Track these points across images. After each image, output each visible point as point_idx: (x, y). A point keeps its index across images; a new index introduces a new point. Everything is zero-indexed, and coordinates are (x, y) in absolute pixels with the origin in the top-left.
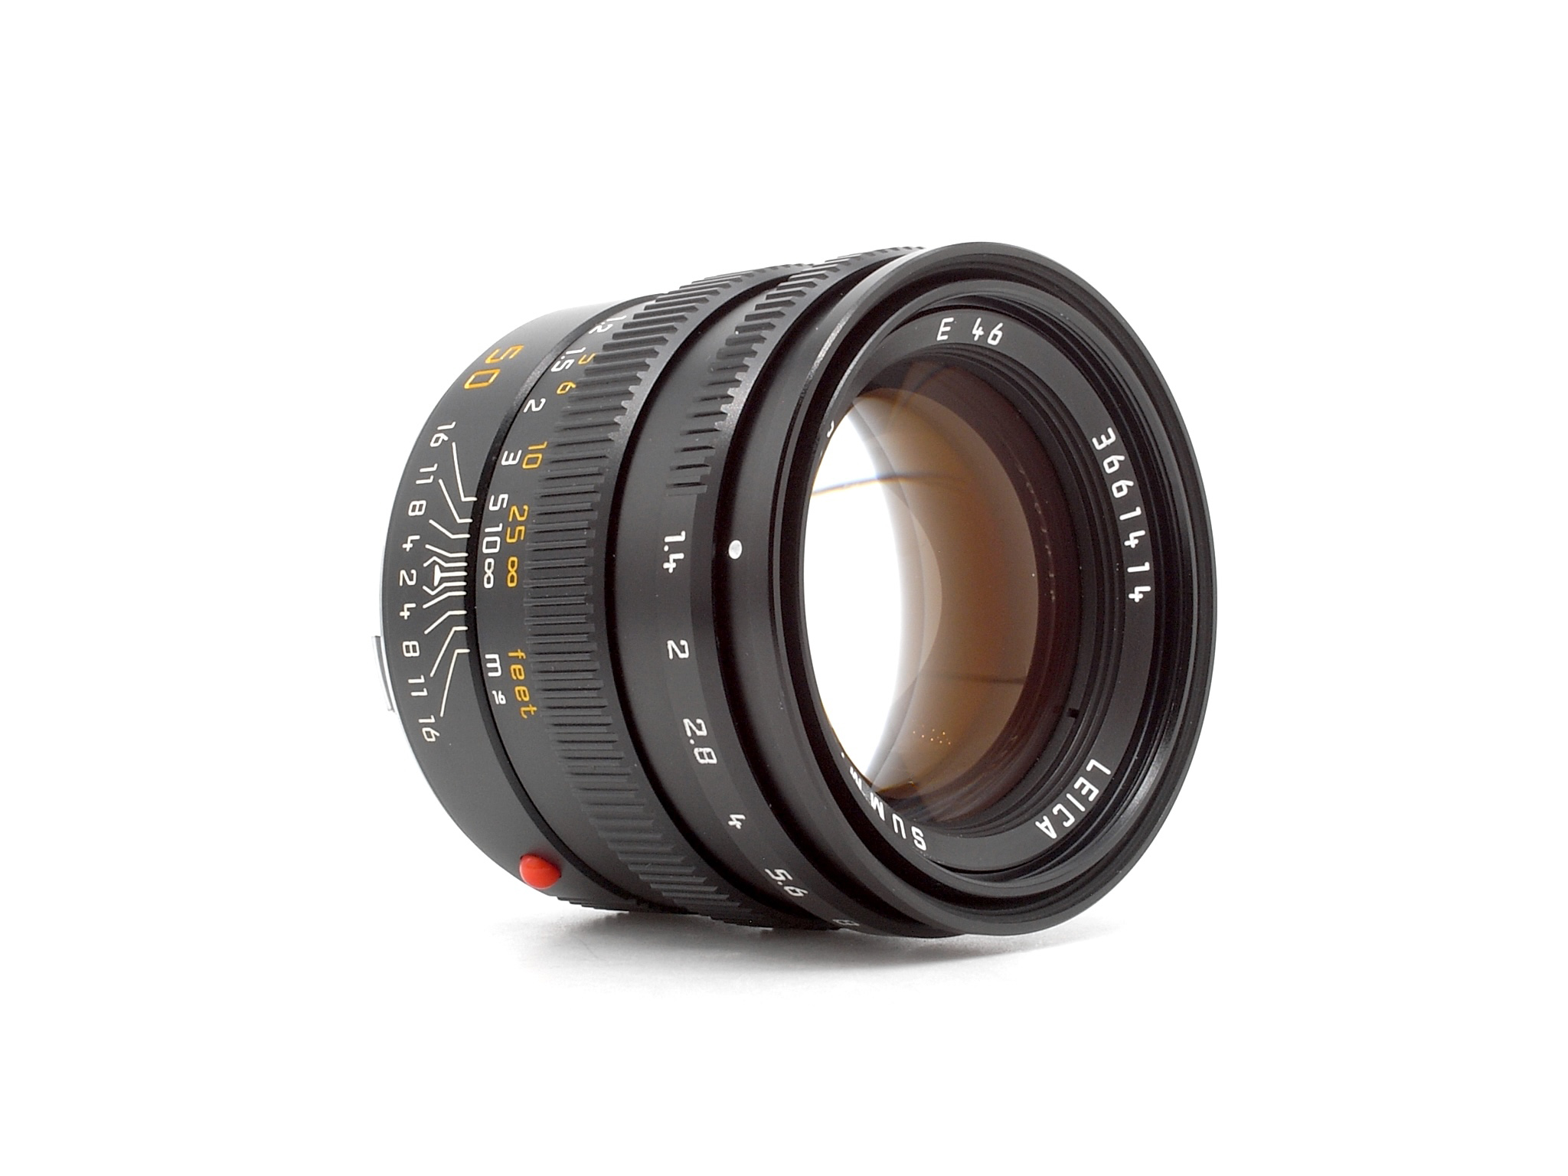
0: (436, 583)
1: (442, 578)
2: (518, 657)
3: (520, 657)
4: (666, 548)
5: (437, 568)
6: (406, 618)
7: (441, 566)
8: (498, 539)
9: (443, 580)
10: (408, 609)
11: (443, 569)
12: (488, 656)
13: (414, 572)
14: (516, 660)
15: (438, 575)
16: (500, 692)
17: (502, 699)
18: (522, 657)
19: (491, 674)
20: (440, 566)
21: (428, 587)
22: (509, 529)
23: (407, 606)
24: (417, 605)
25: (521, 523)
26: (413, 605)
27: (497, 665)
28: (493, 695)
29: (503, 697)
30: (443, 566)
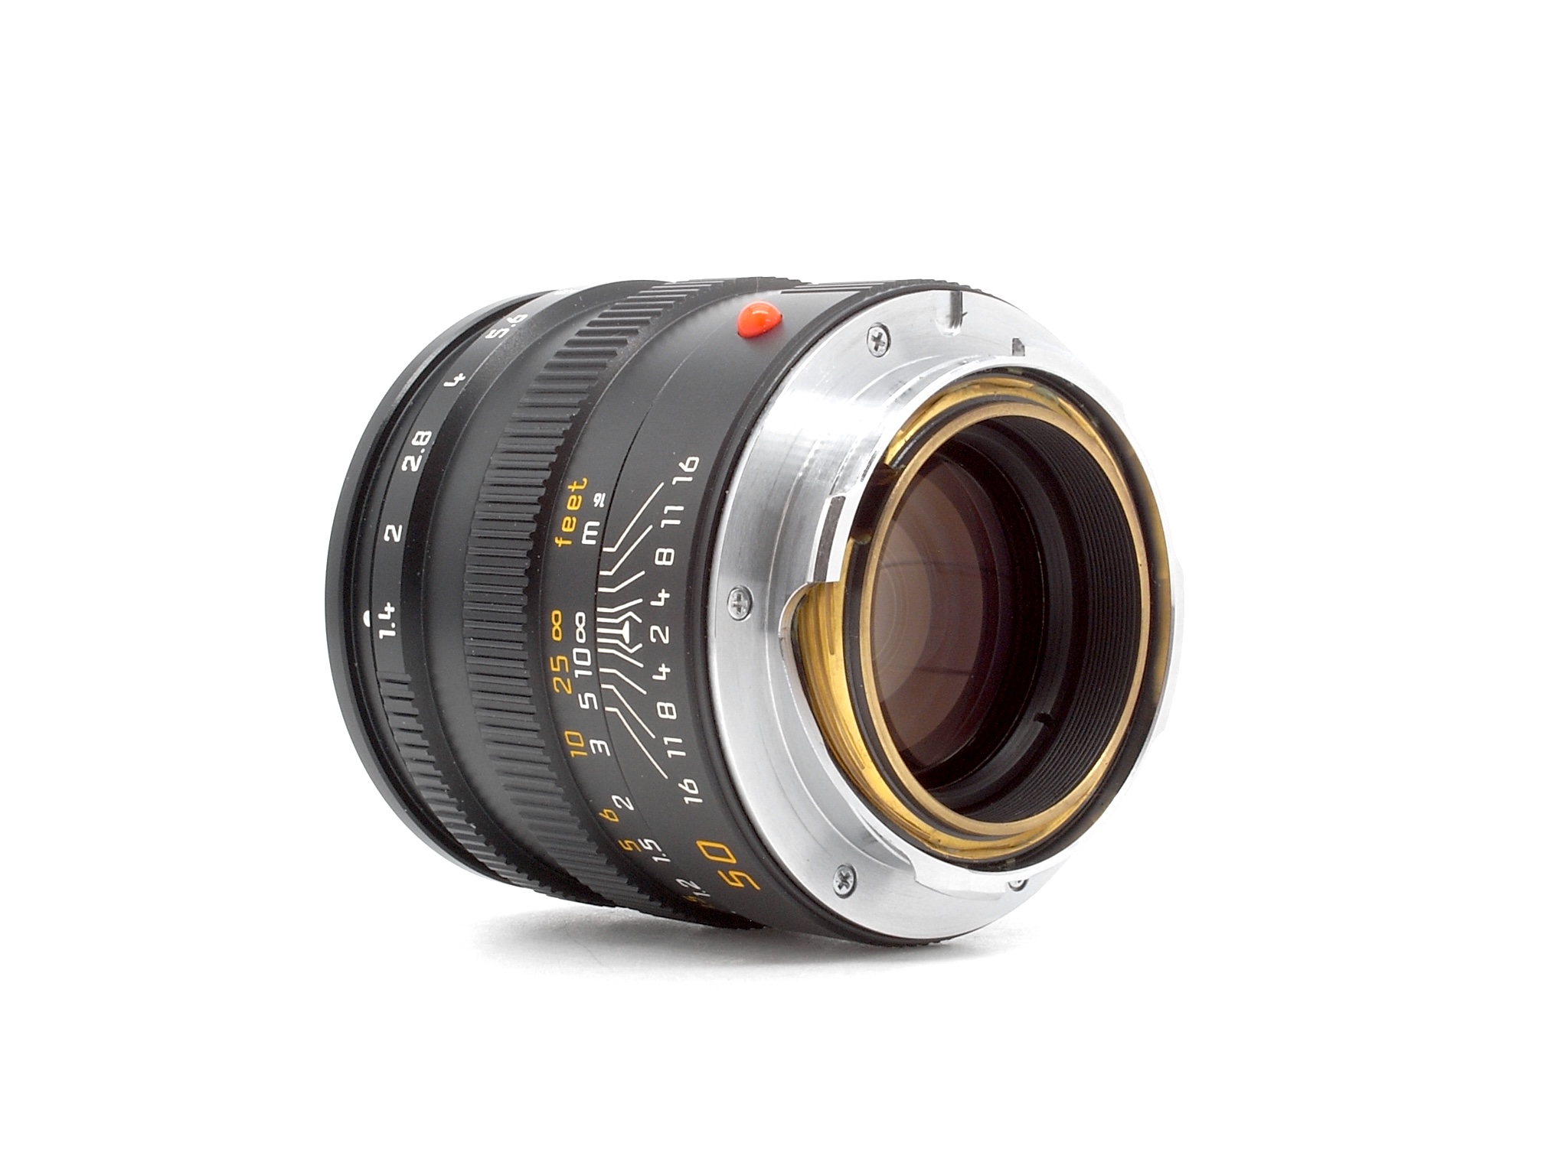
0: (627, 624)
1: (621, 629)
2: (563, 540)
3: (561, 539)
4: (393, 625)
5: (627, 641)
6: (663, 591)
7: (623, 641)
8: (578, 662)
9: (620, 626)
10: (660, 600)
11: (620, 637)
12: (593, 542)
13: (653, 640)
14: (566, 536)
15: (625, 632)
16: (596, 505)
17: (598, 498)
18: (559, 539)
19: (597, 524)
20: (625, 643)
21: (635, 620)
22: (567, 670)
23: (661, 604)
24: (649, 602)
25: (556, 674)
26: (653, 603)
27: (586, 532)
28: (604, 503)
29: (595, 500)
30: (620, 641)
